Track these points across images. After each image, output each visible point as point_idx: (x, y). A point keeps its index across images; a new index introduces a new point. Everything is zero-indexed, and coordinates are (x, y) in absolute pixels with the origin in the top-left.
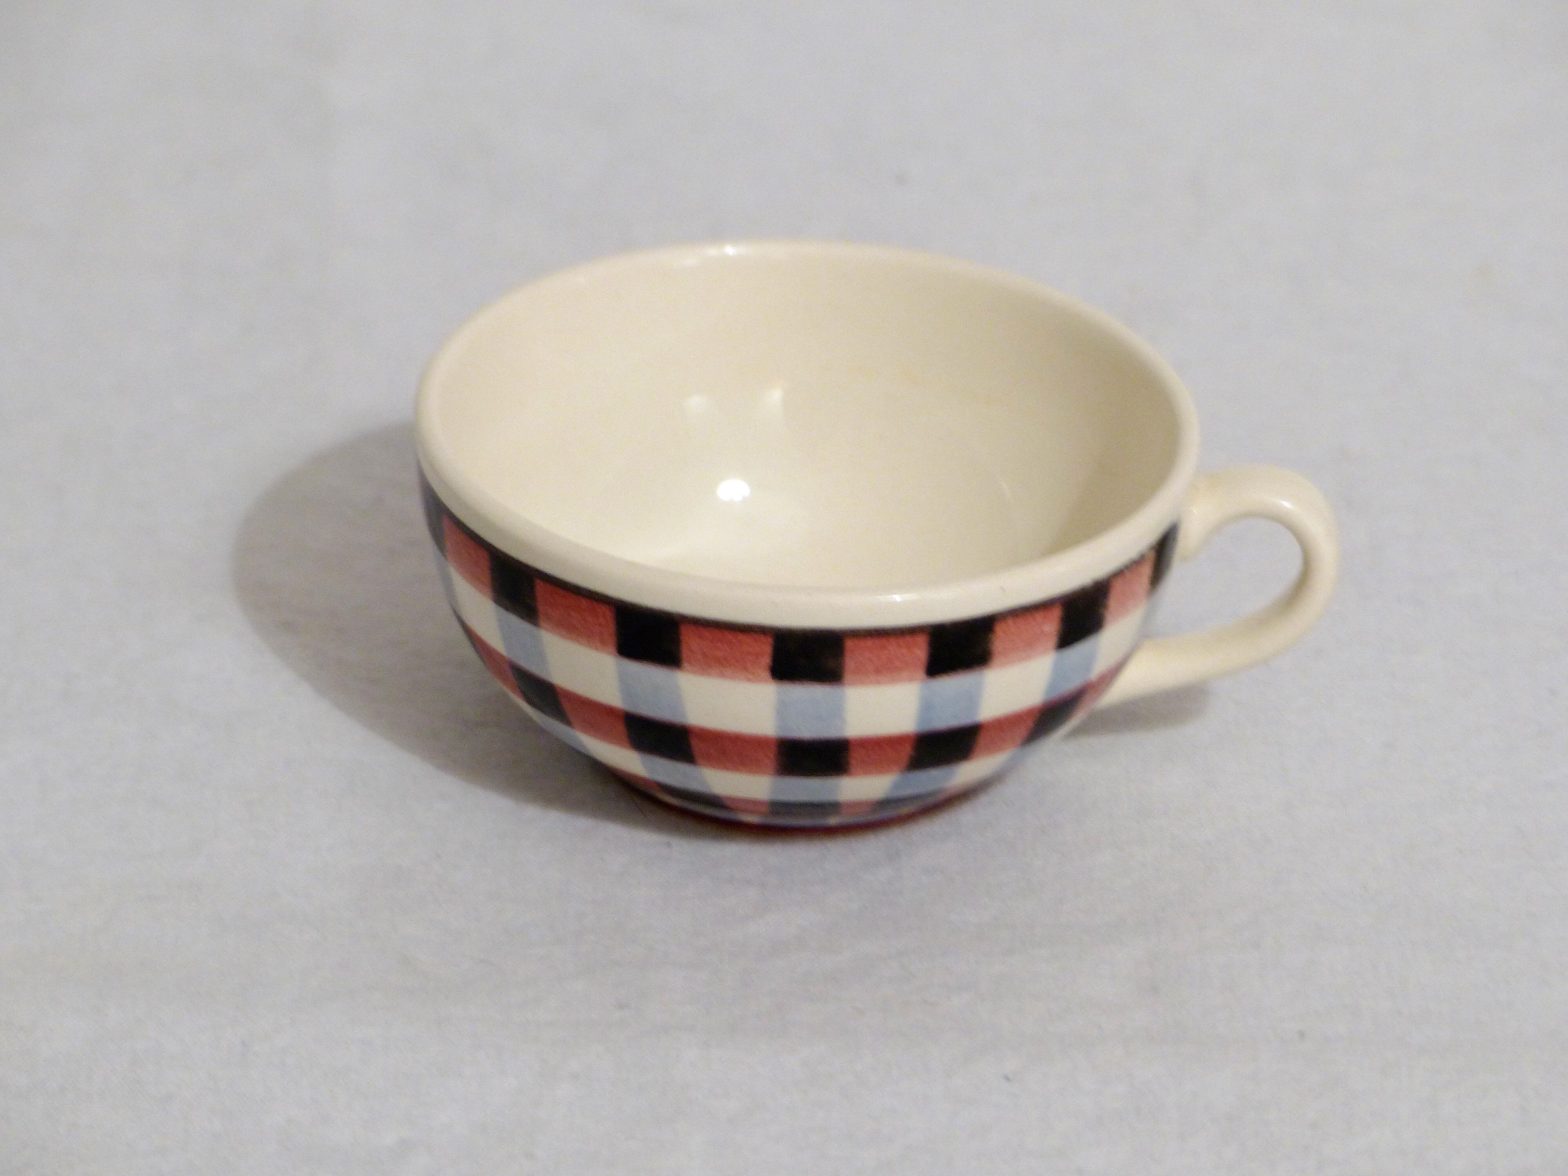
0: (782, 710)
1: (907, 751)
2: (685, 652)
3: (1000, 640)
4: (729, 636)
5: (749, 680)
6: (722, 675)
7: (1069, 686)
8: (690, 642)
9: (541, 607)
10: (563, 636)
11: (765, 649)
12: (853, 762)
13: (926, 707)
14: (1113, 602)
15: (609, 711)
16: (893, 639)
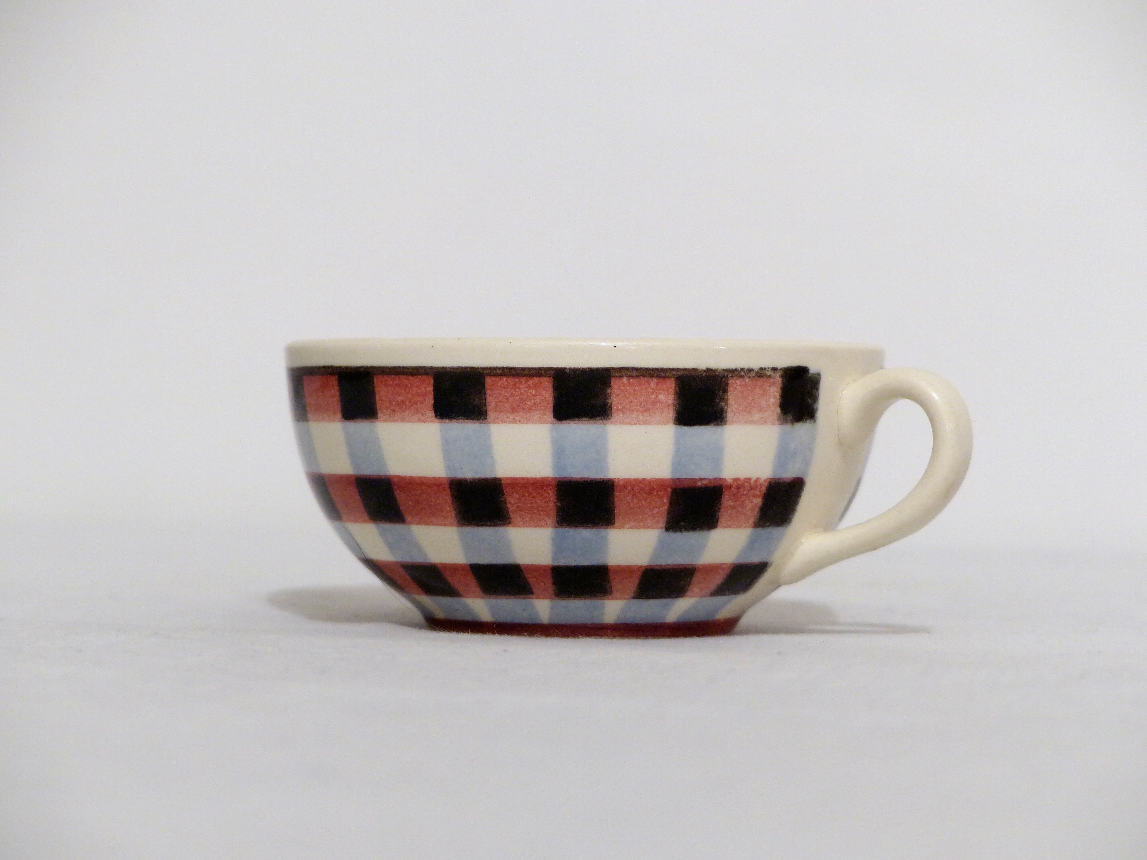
2: (378, 403)
3: (618, 394)
5: (420, 421)
6: (403, 420)
8: (381, 392)
12: (511, 508)
13: (559, 451)
14: (731, 399)
16: (523, 380)
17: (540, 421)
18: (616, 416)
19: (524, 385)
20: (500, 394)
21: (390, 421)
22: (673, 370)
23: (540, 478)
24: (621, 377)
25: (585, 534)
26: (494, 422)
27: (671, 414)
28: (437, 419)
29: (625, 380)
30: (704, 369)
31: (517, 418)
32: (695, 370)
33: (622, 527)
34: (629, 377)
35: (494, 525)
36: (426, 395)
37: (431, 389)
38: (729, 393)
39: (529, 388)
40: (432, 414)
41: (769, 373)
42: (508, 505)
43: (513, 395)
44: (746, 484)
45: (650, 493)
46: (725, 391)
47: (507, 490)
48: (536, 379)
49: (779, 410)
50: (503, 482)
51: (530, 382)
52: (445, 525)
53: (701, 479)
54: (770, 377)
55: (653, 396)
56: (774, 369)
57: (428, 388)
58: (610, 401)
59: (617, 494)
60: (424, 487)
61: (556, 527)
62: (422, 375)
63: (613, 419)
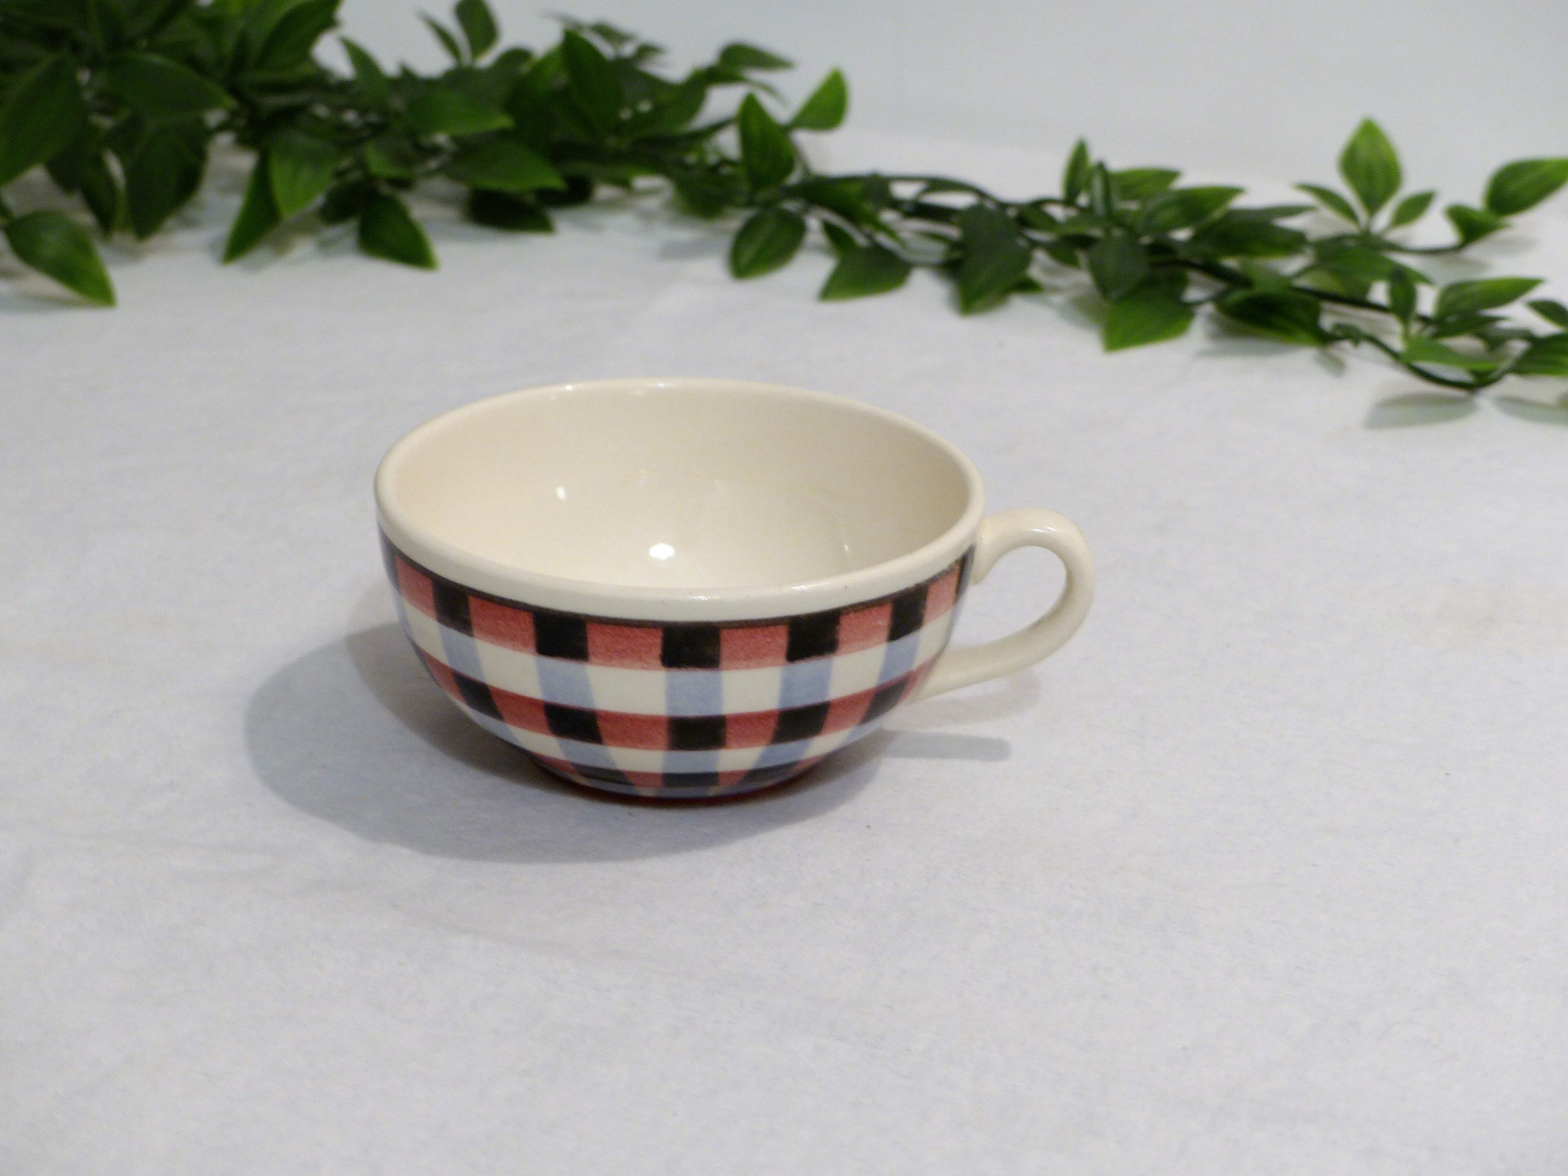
0: (671, 692)
1: (772, 724)
2: (591, 648)
3: (846, 629)
4: (626, 631)
5: (643, 668)
6: (622, 666)
7: (898, 673)
8: (595, 639)
9: (475, 620)
10: (492, 642)
11: (656, 641)
12: (729, 736)
13: (787, 687)
14: (930, 604)
15: (531, 702)
16: (759, 630)
17: (773, 664)
18: (843, 648)
19: (759, 635)
20: (736, 644)
21: (606, 665)
22: (892, 595)
23: (765, 711)
24: (849, 614)
26: (728, 669)
27: (885, 634)
28: (662, 667)
29: (851, 616)
31: (751, 665)
34: (855, 613)
35: (708, 749)
37: (659, 640)
39: (765, 636)
40: (659, 663)
42: (728, 733)
43: (748, 644)
45: (857, 704)
46: (926, 600)
47: (728, 723)
48: (772, 629)
50: (727, 716)
51: (766, 631)
52: (653, 749)
55: (872, 624)
58: (838, 637)
59: (830, 711)
60: (637, 720)
63: (838, 652)
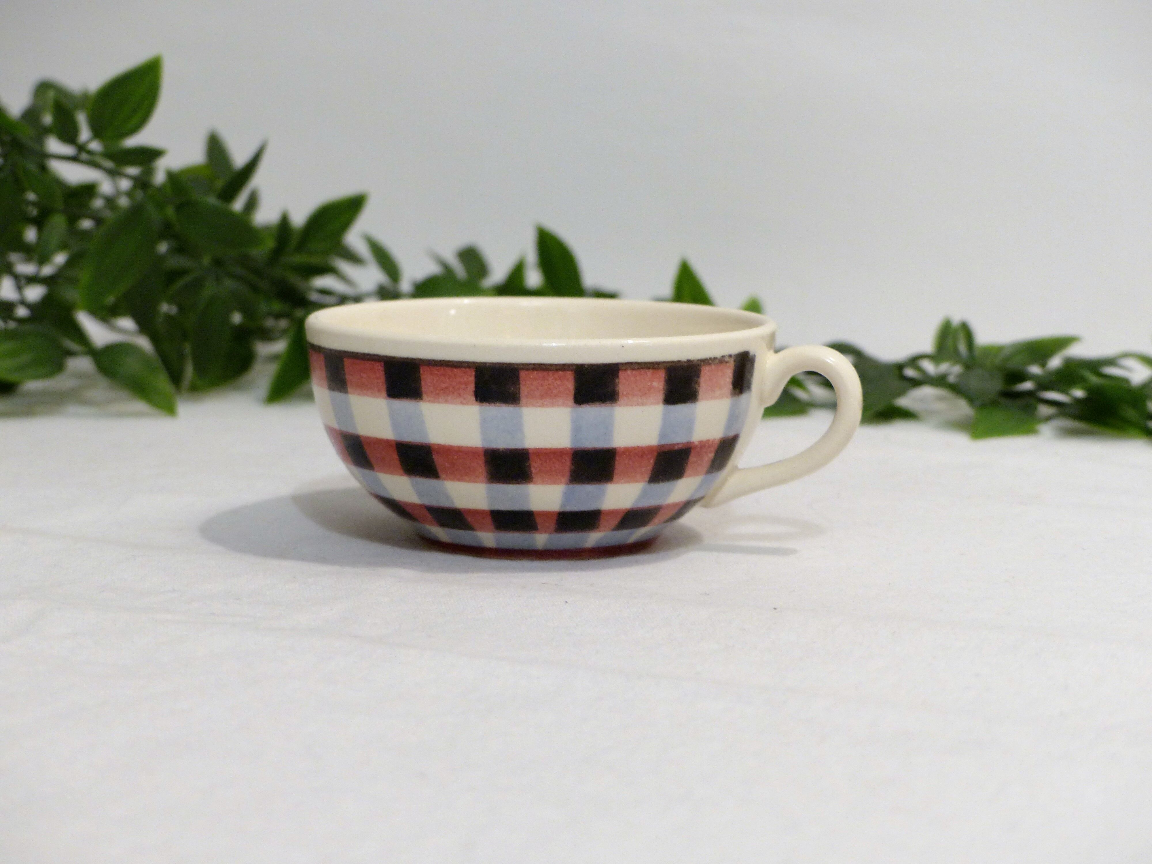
1: (568, 462)
2: (424, 387)
3: (623, 385)
4: (448, 370)
5: (462, 403)
6: (446, 402)
8: (427, 379)
9: (348, 377)
10: (359, 394)
13: (577, 428)
14: (704, 383)
15: (387, 443)
16: (551, 373)
17: (564, 405)
18: (622, 400)
19: (551, 378)
20: (532, 384)
21: (435, 402)
22: (664, 362)
23: (561, 449)
24: (626, 370)
25: (590, 488)
26: (526, 405)
27: (661, 396)
28: (477, 403)
29: (629, 372)
30: (686, 360)
31: (545, 403)
32: (679, 362)
33: (618, 482)
34: (632, 369)
35: (518, 483)
36: (466, 384)
37: (472, 379)
38: (701, 378)
39: (556, 379)
40: (473, 398)
41: (727, 359)
42: (532, 469)
43: (542, 385)
44: (707, 444)
45: (642, 457)
46: (698, 376)
47: (531, 457)
48: (561, 373)
49: (731, 387)
50: (530, 451)
51: (557, 375)
52: (476, 482)
53: (678, 444)
54: (727, 362)
55: (649, 384)
56: (730, 356)
57: (470, 378)
58: (617, 389)
59: (617, 458)
60: (461, 454)
61: (567, 484)
62: (465, 368)
63: (619, 403)
